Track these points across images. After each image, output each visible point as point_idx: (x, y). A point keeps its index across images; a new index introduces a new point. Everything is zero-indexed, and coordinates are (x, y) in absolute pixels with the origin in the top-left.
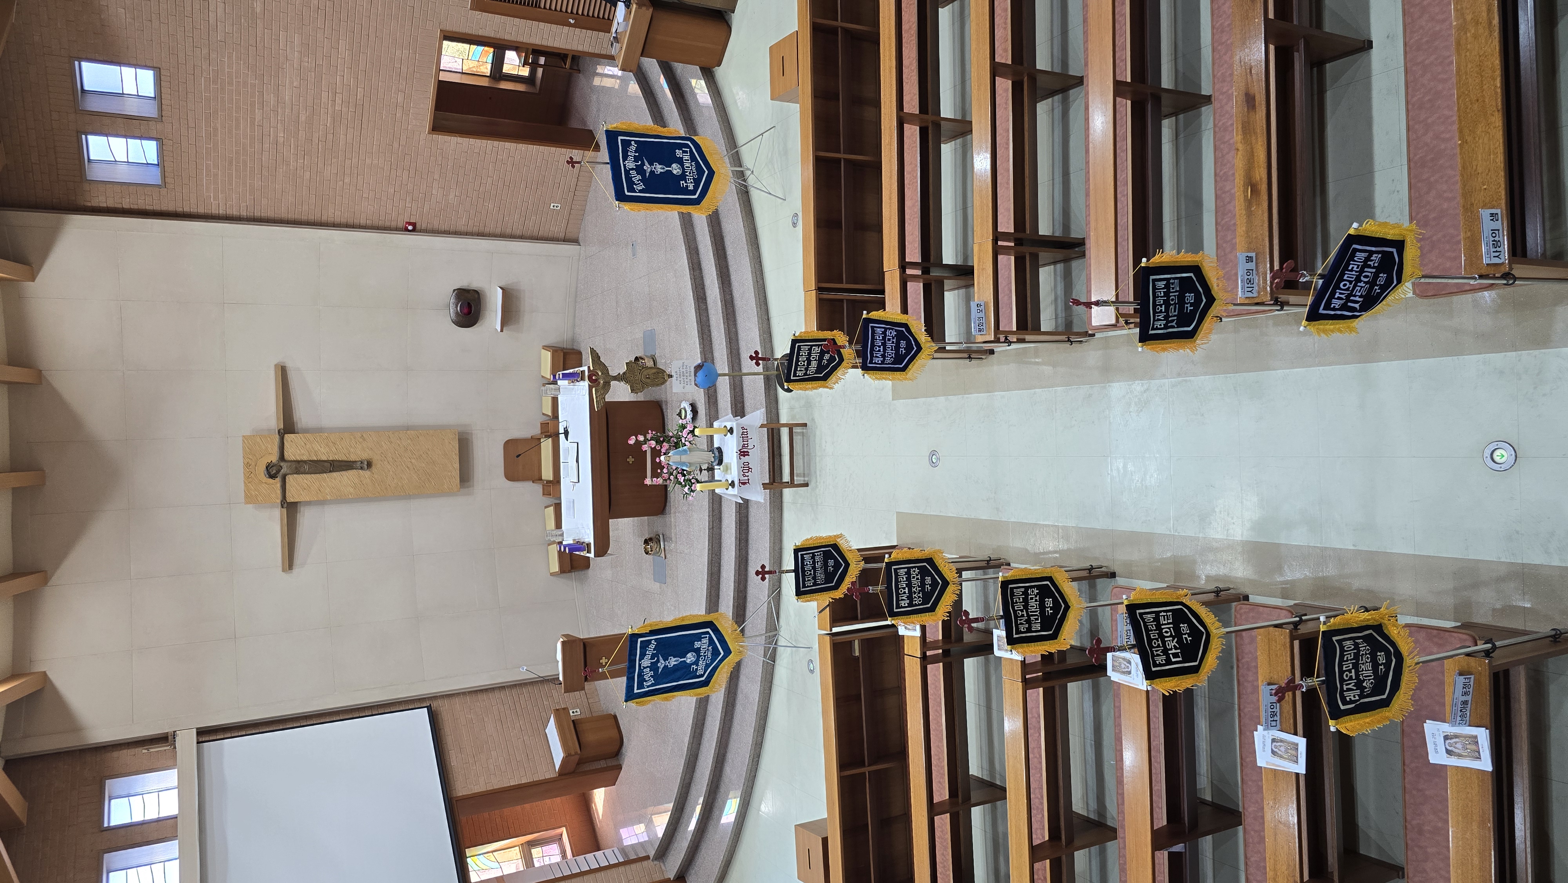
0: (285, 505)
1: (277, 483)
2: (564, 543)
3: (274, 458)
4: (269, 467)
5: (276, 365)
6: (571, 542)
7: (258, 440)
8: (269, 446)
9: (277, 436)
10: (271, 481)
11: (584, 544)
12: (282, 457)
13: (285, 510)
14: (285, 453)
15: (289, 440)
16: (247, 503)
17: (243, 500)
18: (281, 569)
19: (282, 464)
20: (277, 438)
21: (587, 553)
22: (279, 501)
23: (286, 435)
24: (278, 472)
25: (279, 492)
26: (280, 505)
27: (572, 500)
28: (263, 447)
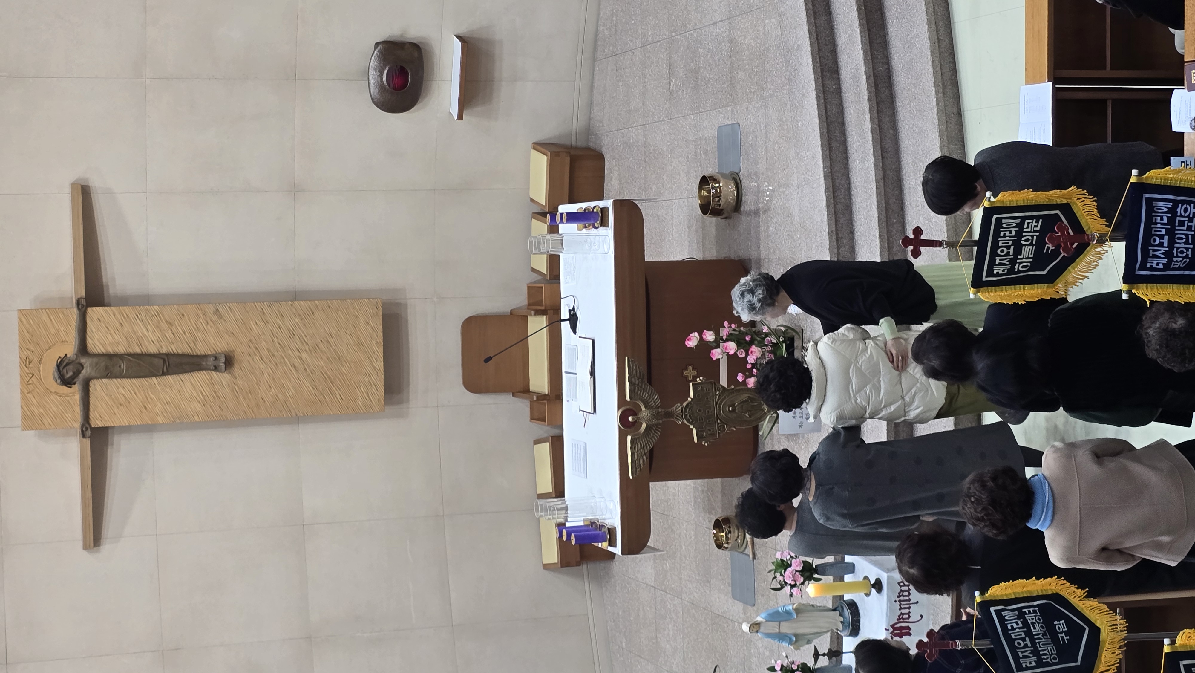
0: (88, 433)
1: (75, 393)
2: (568, 525)
3: (70, 349)
4: (62, 365)
5: (73, 185)
6: (582, 524)
7: (45, 318)
8: (62, 329)
9: (75, 312)
10: (65, 389)
11: (603, 530)
12: (83, 349)
13: (87, 442)
14: (90, 342)
15: (95, 318)
16: (26, 428)
17: (19, 422)
18: (80, 544)
19: (83, 360)
20: (75, 313)
21: (610, 545)
22: (78, 425)
23: (89, 309)
24: (77, 373)
25: (78, 409)
26: (79, 431)
27: (583, 445)
28: (53, 331)
